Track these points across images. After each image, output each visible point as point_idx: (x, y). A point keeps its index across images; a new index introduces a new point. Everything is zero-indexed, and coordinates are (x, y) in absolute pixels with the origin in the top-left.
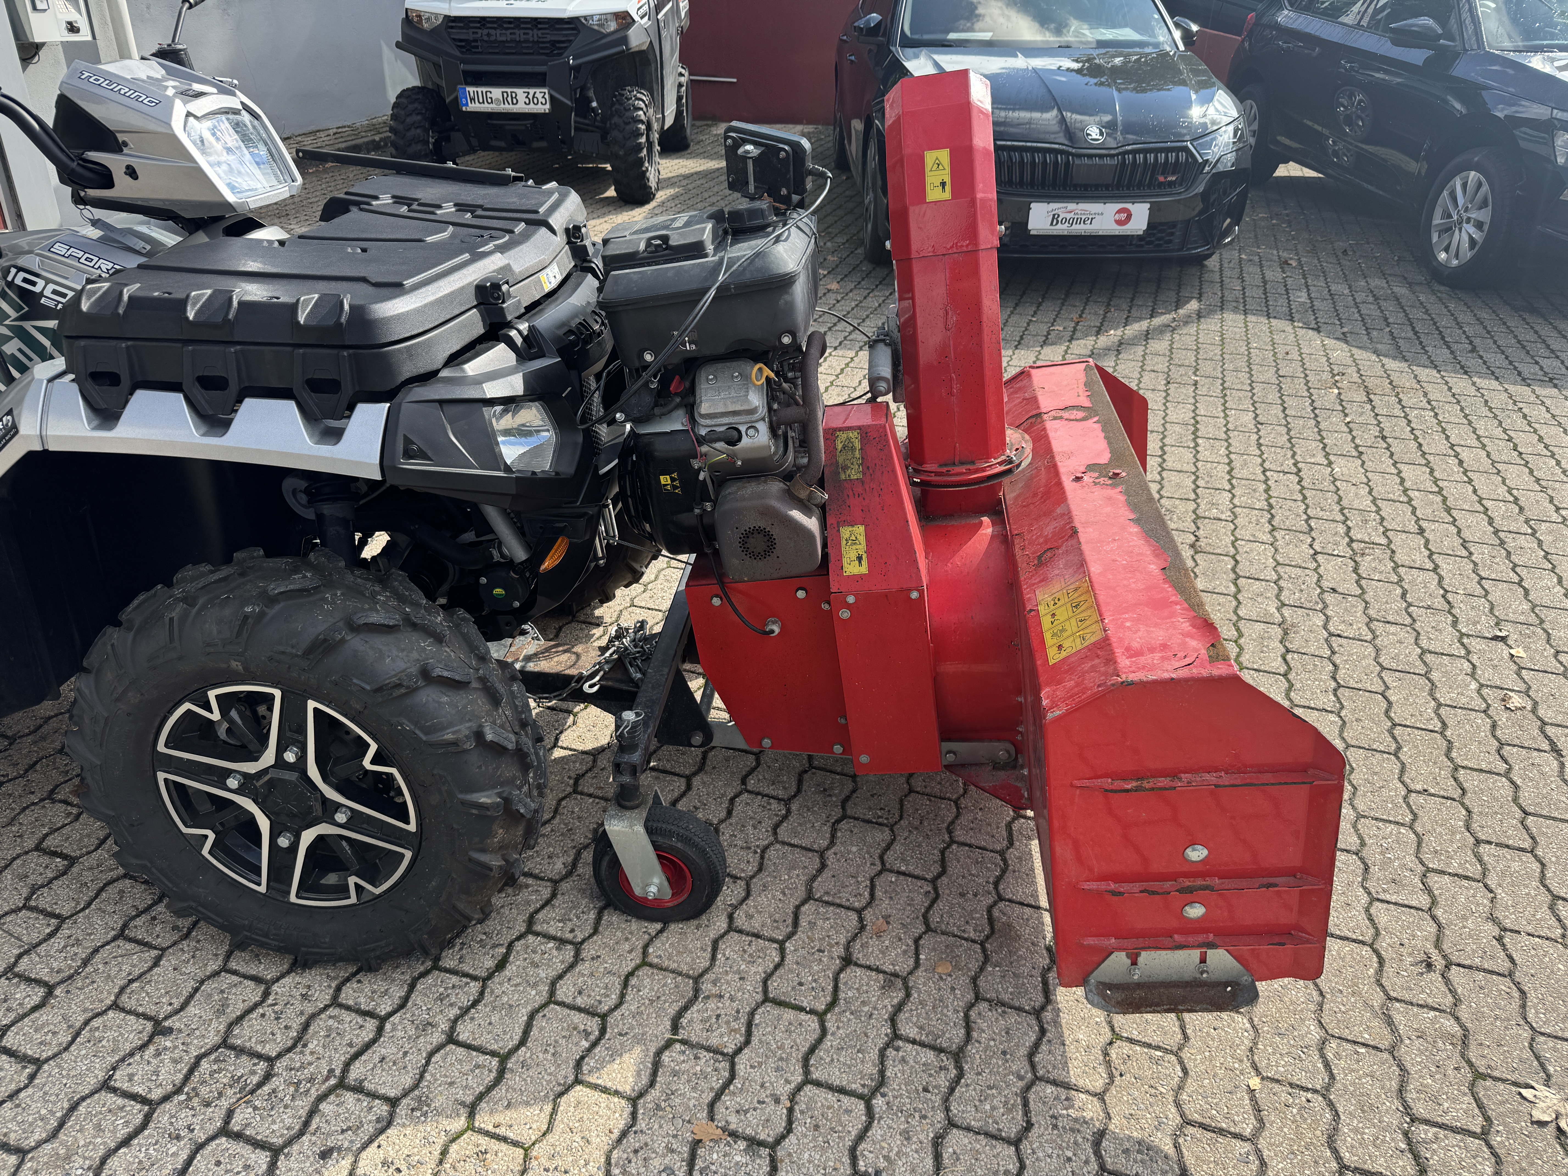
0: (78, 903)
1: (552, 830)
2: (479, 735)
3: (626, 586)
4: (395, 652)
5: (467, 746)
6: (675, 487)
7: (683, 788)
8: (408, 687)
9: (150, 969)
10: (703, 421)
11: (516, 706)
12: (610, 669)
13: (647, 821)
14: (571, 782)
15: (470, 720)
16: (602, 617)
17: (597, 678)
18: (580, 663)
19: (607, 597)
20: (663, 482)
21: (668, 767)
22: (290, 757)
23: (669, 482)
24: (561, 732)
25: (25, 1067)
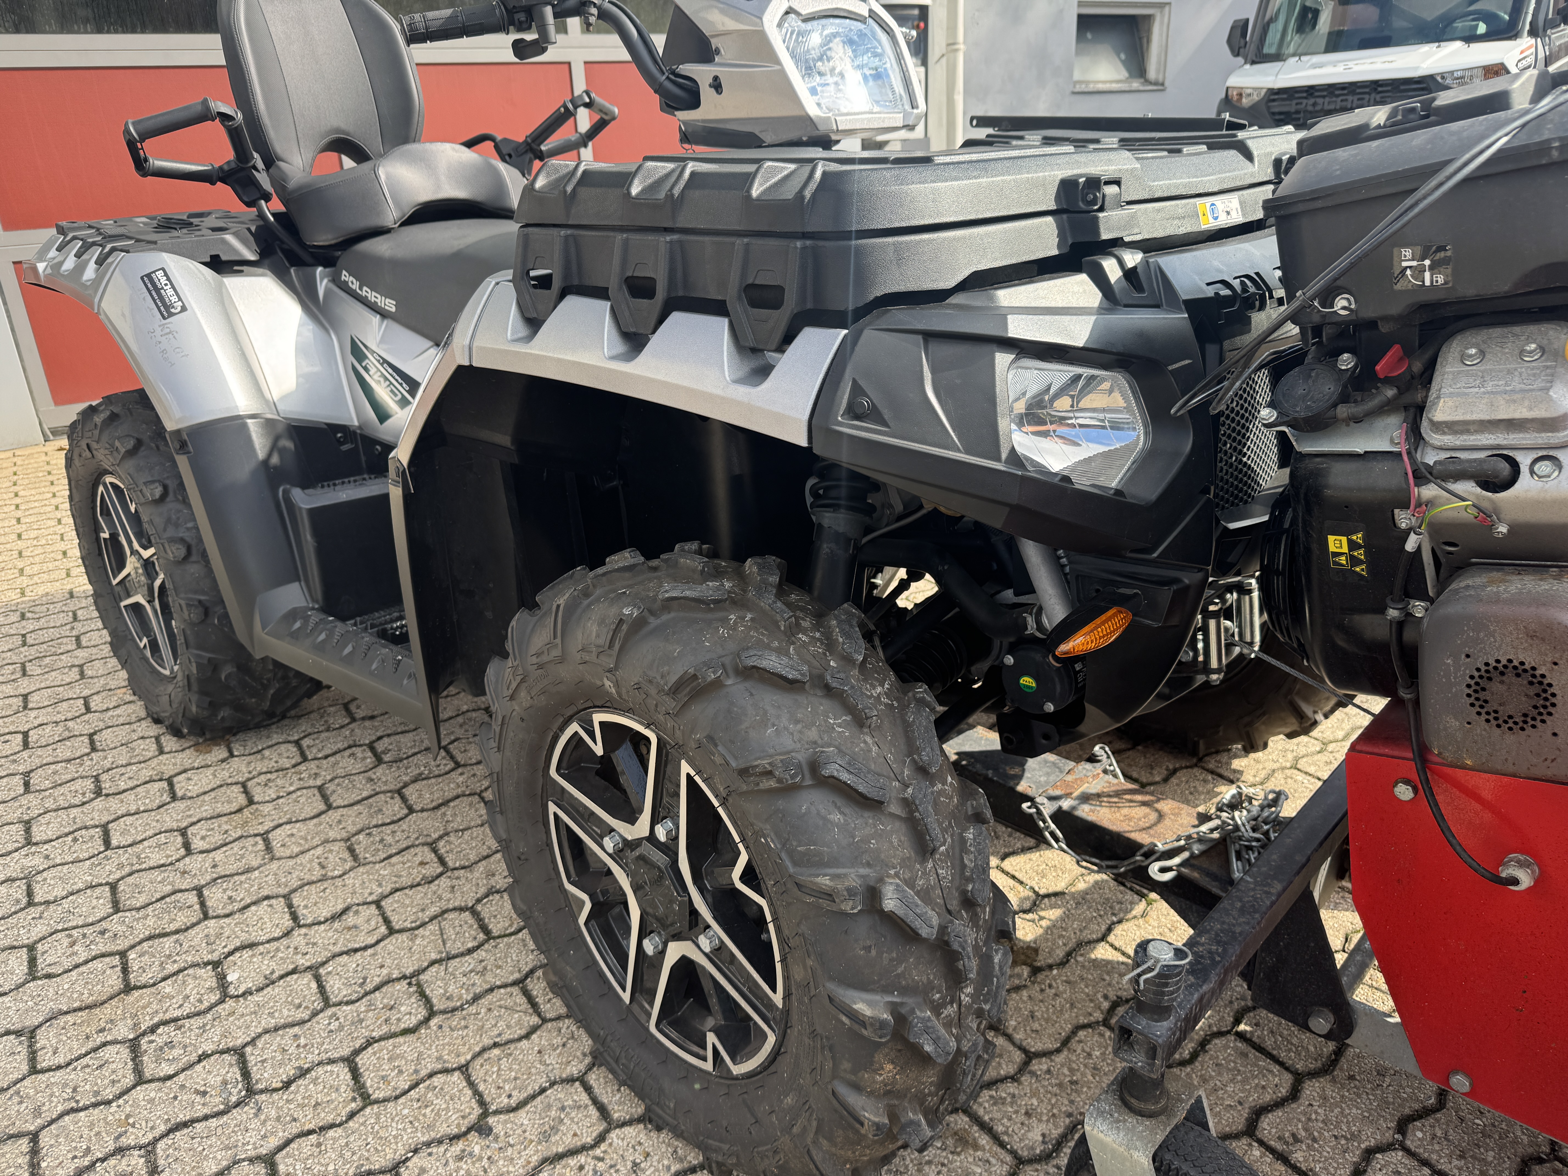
0: (511, 926)
1: (1049, 1071)
2: (873, 895)
3: (1290, 736)
4: (784, 721)
5: (847, 907)
6: (1354, 561)
7: (1283, 1092)
8: (780, 781)
9: (520, 1039)
10: (1436, 439)
11: (963, 866)
12: (1203, 853)
13: (1163, 1147)
14: (1106, 1005)
15: (869, 865)
16: (1241, 772)
17: (1177, 860)
18: (1160, 828)
19: (1251, 747)
20: (1332, 548)
21: (1269, 1043)
22: (661, 833)
23: (1345, 549)
24: (1120, 922)
25: (354, 1099)
